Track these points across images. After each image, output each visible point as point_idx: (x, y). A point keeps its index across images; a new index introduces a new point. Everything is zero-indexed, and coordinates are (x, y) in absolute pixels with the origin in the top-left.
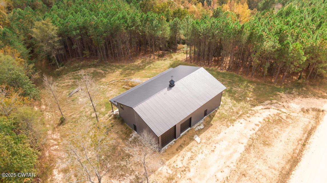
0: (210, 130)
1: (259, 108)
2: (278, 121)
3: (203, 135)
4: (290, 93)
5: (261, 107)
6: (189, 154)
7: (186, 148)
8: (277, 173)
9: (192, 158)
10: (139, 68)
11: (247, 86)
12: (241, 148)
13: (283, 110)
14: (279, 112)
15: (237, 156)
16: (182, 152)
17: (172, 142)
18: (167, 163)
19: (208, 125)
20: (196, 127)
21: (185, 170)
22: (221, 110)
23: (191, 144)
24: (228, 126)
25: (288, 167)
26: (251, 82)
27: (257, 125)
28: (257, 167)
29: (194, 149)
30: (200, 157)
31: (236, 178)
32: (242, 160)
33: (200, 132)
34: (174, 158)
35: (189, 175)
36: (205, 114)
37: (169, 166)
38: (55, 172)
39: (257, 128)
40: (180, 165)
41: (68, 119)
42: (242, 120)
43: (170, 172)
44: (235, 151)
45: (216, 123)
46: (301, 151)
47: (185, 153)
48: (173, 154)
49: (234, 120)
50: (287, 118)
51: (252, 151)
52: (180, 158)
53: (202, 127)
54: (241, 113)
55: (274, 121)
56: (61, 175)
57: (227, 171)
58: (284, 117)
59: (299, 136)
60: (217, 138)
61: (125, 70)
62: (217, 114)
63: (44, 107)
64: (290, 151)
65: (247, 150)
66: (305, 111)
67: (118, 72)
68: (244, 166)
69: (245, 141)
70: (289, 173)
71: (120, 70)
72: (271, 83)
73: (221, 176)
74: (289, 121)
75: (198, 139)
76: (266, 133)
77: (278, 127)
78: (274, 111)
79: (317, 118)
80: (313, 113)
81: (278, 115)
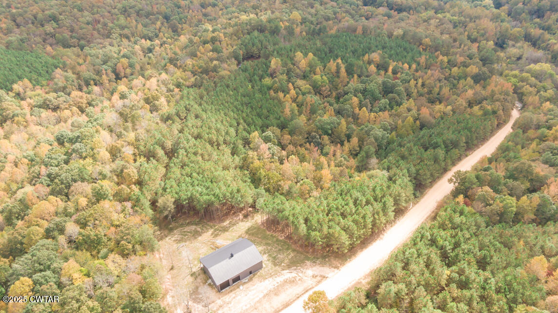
0: (251, 283)
1: (285, 272)
2: (292, 282)
3: (246, 286)
4: (314, 262)
5: (288, 271)
6: (234, 295)
7: (233, 292)
8: (273, 310)
9: (234, 298)
10: (225, 230)
11: (289, 254)
12: (261, 295)
13: (300, 274)
14: (297, 275)
15: (257, 299)
16: (231, 294)
17: (228, 288)
18: (222, 299)
19: (251, 279)
20: (243, 281)
21: (229, 303)
22: (262, 271)
23: (237, 290)
24: (261, 282)
25: (281, 308)
26: (294, 250)
27: (278, 283)
28: (265, 306)
29: (238, 293)
30: (239, 297)
31: (252, 309)
32: (259, 302)
33: (245, 283)
34: (225, 297)
35: (230, 305)
36: (251, 273)
37: (222, 300)
38: (168, 296)
39: (277, 284)
40: (227, 300)
41: (176, 267)
42: (271, 279)
43: (222, 303)
44: (258, 296)
45: (255, 279)
46: (294, 301)
47: (232, 295)
48: (226, 294)
49: (267, 279)
50: (299, 280)
51: (266, 298)
52: (229, 297)
53: (247, 281)
54: (273, 274)
55: (290, 281)
56: (171, 298)
57: (249, 306)
58: (297, 280)
59: (298, 292)
60: (252, 288)
61: (215, 230)
62: (259, 274)
63: (162, 255)
64: (288, 300)
65: (264, 297)
66: (314, 276)
67: (211, 231)
68: (258, 304)
69: (265, 292)
70: (280, 311)
71: (212, 230)
72: (308, 253)
73: (244, 308)
74: (299, 282)
75: (241, 287)
76: (280, 288)
77: (290, 285)
78: (294, 274)
79: (319, 282)
80: (319, 278)
81: (295, 278)
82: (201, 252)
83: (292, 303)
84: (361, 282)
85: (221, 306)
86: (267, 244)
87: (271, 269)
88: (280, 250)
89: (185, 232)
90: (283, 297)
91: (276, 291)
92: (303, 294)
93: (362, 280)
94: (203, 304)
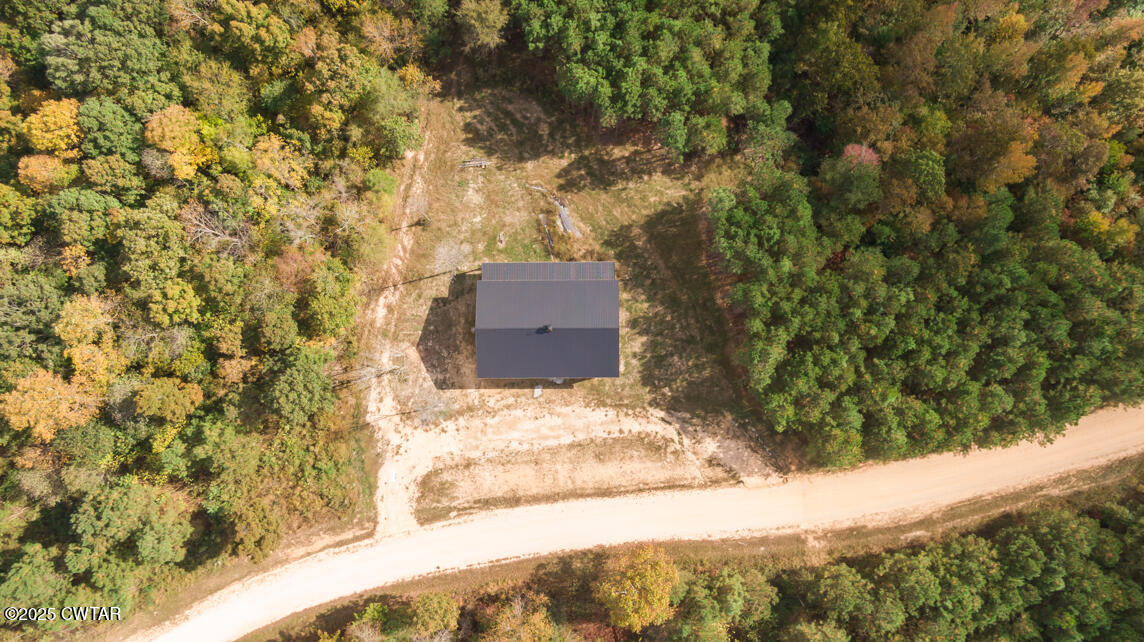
0: (565, 392)
2: (655, 448)
3: (549, 391)
4: (743, 426)
5: (662, 414)
6: (511, 400)
7: (515, 391)
8: (571, 487)
9: (508, 407)
10: (605, 176)
11: (699, 367)
12: (567, 440)
13: (686, 440)
14: (676, 438)
15: (552, 443)
16: (507, 392)
18: (482, 391)
21: (492, 413)
22: (607, 380)
23: (526, 390)
24: (587, 405)
25: (590, 491)
27: (621, 431)
28: (558, 467)
29: (523, 399)
30: (519, 413)
31: (528, 458)
32: (554, 452)
33: (550, 385)
34: (494, 392)
35: (489, 420)
37: (482, 395)
39: (617, 435)
40: (491, 404)
41: (433, 223)
42: (612, 413)
43: (476, 402)
44: (558, 437)
45: (580, 389)
46: (627, 492)
47: (509, 396)
49: (605, 405)
50: (675, 452)
51: (574, 451)
52: (498, 397)
53: (559, 381)
54: (626, 402)
55: (651, 444)
56: (385, 310)
57: (526, 447)
58: (671, 450)
59: (650, 479)
60: (559, 409)
61: (580, 162)
64: (613, 484)
65: (571, 446)
66: (714, 462)
68: (548, 457)
69: (581, 437)
70: (582, 496)
73: (515, 446)
74: (671, 458)
75: (538, 391)
76: (618, 447)
77: (643, 453)
78: (671, 431)
79: (715, 482)
80: (719, 473)
81: (668, 441)
82: (508, 219)
83: (620, 493)
84: (804, 542)
85: (470, 409)
86: (672, 302)
87: (632, 386)
88: (691, 340)
89: (508, 114)
90: (609, 472)
91: (603, 450)
92: (656, 489)
93: (810, 538)
94: (440, 377)
